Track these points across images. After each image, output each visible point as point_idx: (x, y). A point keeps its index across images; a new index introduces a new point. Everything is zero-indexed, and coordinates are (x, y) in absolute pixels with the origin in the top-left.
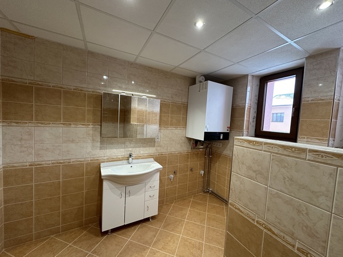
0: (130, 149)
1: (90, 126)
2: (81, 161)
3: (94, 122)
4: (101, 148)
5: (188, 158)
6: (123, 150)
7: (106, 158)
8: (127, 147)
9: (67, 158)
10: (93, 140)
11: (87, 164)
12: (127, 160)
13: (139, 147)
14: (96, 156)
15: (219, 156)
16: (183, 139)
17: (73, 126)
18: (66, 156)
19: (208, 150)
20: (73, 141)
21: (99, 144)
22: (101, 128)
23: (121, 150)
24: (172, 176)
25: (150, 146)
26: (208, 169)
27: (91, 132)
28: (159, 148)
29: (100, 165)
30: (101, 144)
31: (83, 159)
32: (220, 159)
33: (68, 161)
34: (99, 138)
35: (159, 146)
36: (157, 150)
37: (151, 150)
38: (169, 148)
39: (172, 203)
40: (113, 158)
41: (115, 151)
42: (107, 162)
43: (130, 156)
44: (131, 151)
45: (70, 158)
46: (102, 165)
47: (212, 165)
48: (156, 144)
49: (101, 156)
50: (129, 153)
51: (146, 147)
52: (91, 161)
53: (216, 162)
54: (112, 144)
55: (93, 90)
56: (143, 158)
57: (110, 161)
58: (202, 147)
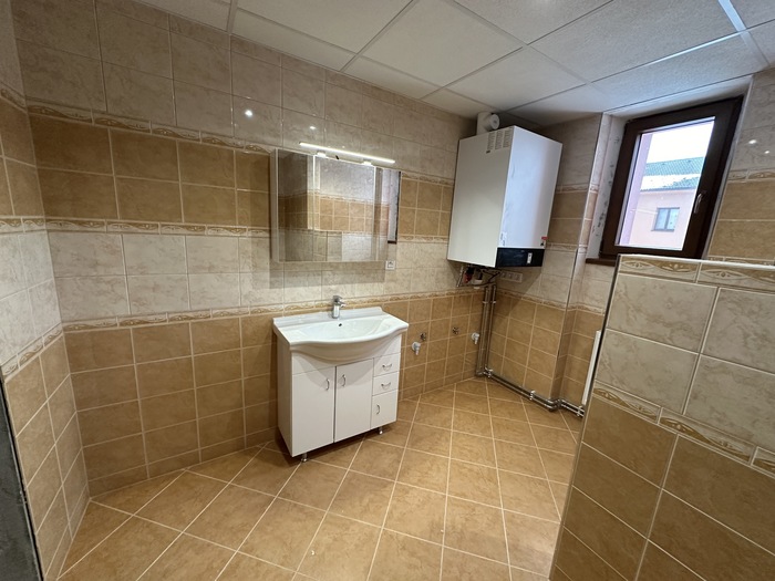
0: (333, 287)
1: (245, 234)
2: (232, 315)
3: (255, 223)
4: (272, 285)
5: (449, 306)
6: (320, 288)
7: (283, 307)
8: (326, 282)
9: (202, 307)
10: (255, 266)
11: (245, 321)
12: (327, 310)
13: (352, 283)
14: (262, 303)
15: (514, 301)
16: (442, 263)
17: (210, 232)
18: (199, 303)
19: (490, 289)
20: (211, 269)
21: (267, 275)
22: (270, 238)
23: (316, 288)
24: (419, 345)
25: (374, 280)
26: (487, 329)
27: (250, 248)
28: (392, 285)
29: (272, 321)
30: (271, 276)
31: (236, 310)
32: (517, 308)
33: (204, 313)
34: (266, 263)
35: (392, 280)
36: (388, 288)
37: (377, 290)
38: (412, 285)
39: (416, 399)
40: (298, 308)
41: (301, 290)
42: (286, 315)
43: (336, 300)
44: (336, 291)
45: (208, 307)
46: (277, 322)
47: (497, 320)
48: (387, 277)
49: (273, 302)
50: (331, 296)
51: (365, 282)
52: (252, 312)
53: (507, 315)
54: (296, 274)
55: (247, 144)
56: (360, 307)
57: (292, 314)
58: (480, 282)
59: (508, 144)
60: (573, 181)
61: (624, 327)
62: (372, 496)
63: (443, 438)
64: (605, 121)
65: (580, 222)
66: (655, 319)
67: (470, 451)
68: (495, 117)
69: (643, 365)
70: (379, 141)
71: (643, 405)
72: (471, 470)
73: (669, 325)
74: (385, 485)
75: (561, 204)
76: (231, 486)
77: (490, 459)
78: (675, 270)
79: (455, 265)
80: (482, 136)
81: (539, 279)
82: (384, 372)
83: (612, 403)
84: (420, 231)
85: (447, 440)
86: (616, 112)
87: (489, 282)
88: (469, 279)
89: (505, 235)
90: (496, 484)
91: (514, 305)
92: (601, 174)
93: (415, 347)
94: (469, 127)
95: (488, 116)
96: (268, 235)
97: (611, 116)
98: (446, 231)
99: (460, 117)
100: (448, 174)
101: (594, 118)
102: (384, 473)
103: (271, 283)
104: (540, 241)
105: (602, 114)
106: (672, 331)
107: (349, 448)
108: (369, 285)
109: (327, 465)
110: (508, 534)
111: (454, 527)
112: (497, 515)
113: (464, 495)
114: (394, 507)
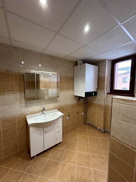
0: (43, 105)
1: (17, 94)
2: (14, 116)
3: (20, 91)
4: (26, 107)
5: (75, 107)
6: (39, 106)
7: (29, 112)
8: (41, 104)
9: (4, 115)
10: (20, 102)
11: (18, 118)
12: (42, 112)
13: (49, 104)
14: (23, 112)
15: (91, 104)
16: (72, 96)
17: (6, 95)
18: (4, 114)
19: (85, 101)
20: (7, 104)
21: (24, 104)
22: (25, 94)
23: (38, 106)
24: (68, 118)
25: (55, 102)
26: (86, 111)
27: (19, 98)
28: (60, 103)
29: (26, 117)
30: (25, 104)
31: (15, 115)
32: (92, 106)
33: (5, 117)
34: (24, 101)
35: (59, 102)
36: (58, 104)
37: (55, 105)
38: (65, 103)
39: (68, 133)
40: (33, 112)
41: (34, 107)
42: (30, 114)
43: (44, 109)
44: (44, 106)
45: (6, 115)
46: (27, 117)
47: (88, 109)
48: (58, 101)
49: (26, 111)
50: (43, 108)
51: (52, 103)
52: (20, 115)
53: (90, 108)
54: (32, 103)
55: (18, 71)
56: (51, 110)
57: (32, 114)
58: (83, 100)
59: (85, 67)
60: (101, 75)
61: (116, 118)
62: (54, 168)
63: (75, 145)
64: (107, 61)
65: (104, 85)
66: (124, 115)
67: (83, 148)
68: (82, 61)
69: (123, 129)
70: (53, 68)
71: (126, 142)
72: (83, 155)
73: (128, 118)
74: (58, 164)
75: (99, 80)
76: (12, 170)
77: (88, 151)
78: (127, 102)
79: (76, 97)
80: (79, 66)
81: (97, 99)
82: (58, 128)
83: (116, 140)
84: (66, 89)
85: (77, 146)
86: (109, 59)
87: (85, 100)
88: (80, 100)
89: (86, 89)
90: (90, 159)
91: (92, 105)
92: (108, 73)
93: (67, 119)
94: (76, 64)
95: (80, 61)
96: (24, 94)
97: (108, 60)
98: (73, 88)
99: (74, 62)
100: (72, 75)
101: (104, 61)
102: (58, 159)
103: (25, 106)
104: (96, 89)
105: (106, 60)
106: (130, 120)
107: (49, 151)
108: (53, 104)
109: (42, 158)
110: (94, 179)
111: (78, 178)
112: (90, 171)
113: (81, 165)
114: (60, 172)
